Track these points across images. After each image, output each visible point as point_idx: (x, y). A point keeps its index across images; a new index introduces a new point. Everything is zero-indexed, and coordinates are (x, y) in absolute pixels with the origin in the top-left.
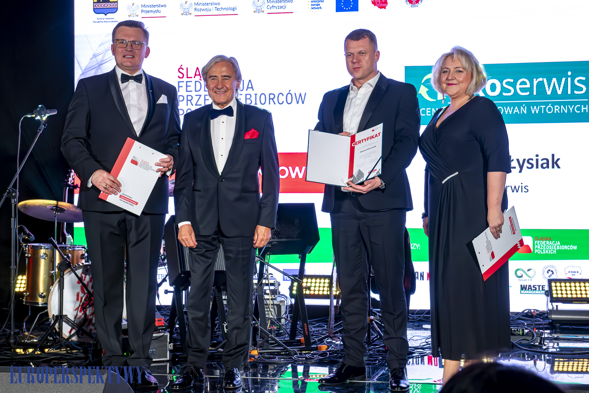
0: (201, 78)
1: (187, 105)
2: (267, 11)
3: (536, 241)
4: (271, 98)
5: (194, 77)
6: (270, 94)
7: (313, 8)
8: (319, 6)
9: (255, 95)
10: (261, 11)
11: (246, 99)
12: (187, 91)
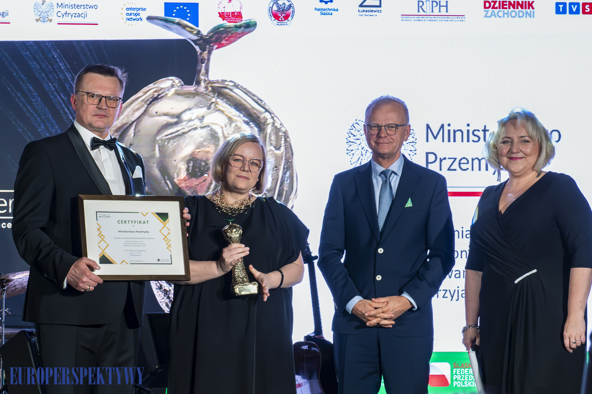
2: (56, 20)
3: (454, 370)
8: (138, 17)
10: (47, 19)
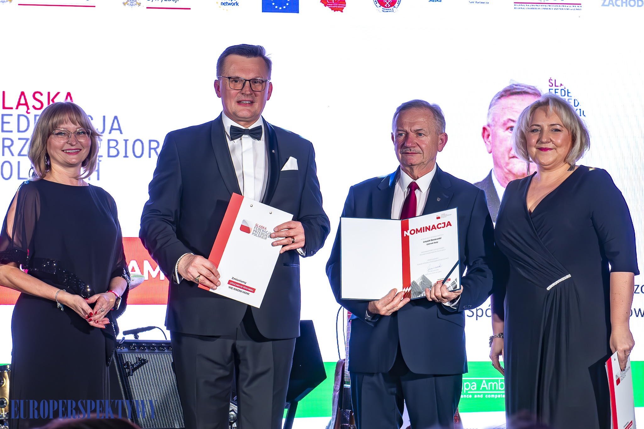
0: (28, 109)
1: (3, 155)
4: (152, 147)
5: (17, 108)
6: (150, 141)
7: (223, 4)
8: (234, 2)
9: (124, 142)
10: (135, 3)
11: (109, 147)
12: (3, 131)
